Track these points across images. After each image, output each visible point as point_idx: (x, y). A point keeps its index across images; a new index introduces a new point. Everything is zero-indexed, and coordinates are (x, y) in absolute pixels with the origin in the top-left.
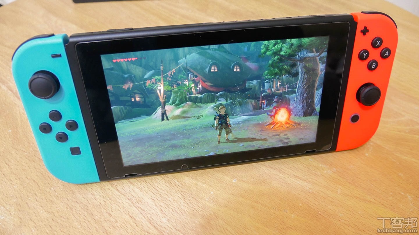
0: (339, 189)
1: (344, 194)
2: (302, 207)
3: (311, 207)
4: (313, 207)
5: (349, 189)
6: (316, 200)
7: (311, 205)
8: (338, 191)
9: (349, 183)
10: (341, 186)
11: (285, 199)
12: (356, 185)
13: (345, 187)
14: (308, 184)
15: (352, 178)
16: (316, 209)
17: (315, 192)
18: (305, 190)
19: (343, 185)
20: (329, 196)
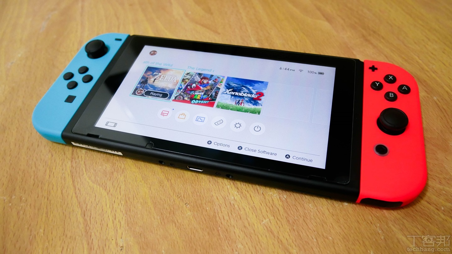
0: (267, 220)
1: (268, 228)
2: (207, 211)
3: (216, 217)
4: (218, 218)
5: (281, 226)
6: (230, 214)
7: (218, 215)
8: (264, 221)
9: (288, 221)
10: (273, 218)
11: (198, 194)
12: (295, 228)
13: (278, 222)
14: (237, 194)
15: (296, 218)
16: (218, 222)
17: (236, 206)
18: (227, 198)
19: (277, 218)
20: (249, 219)
